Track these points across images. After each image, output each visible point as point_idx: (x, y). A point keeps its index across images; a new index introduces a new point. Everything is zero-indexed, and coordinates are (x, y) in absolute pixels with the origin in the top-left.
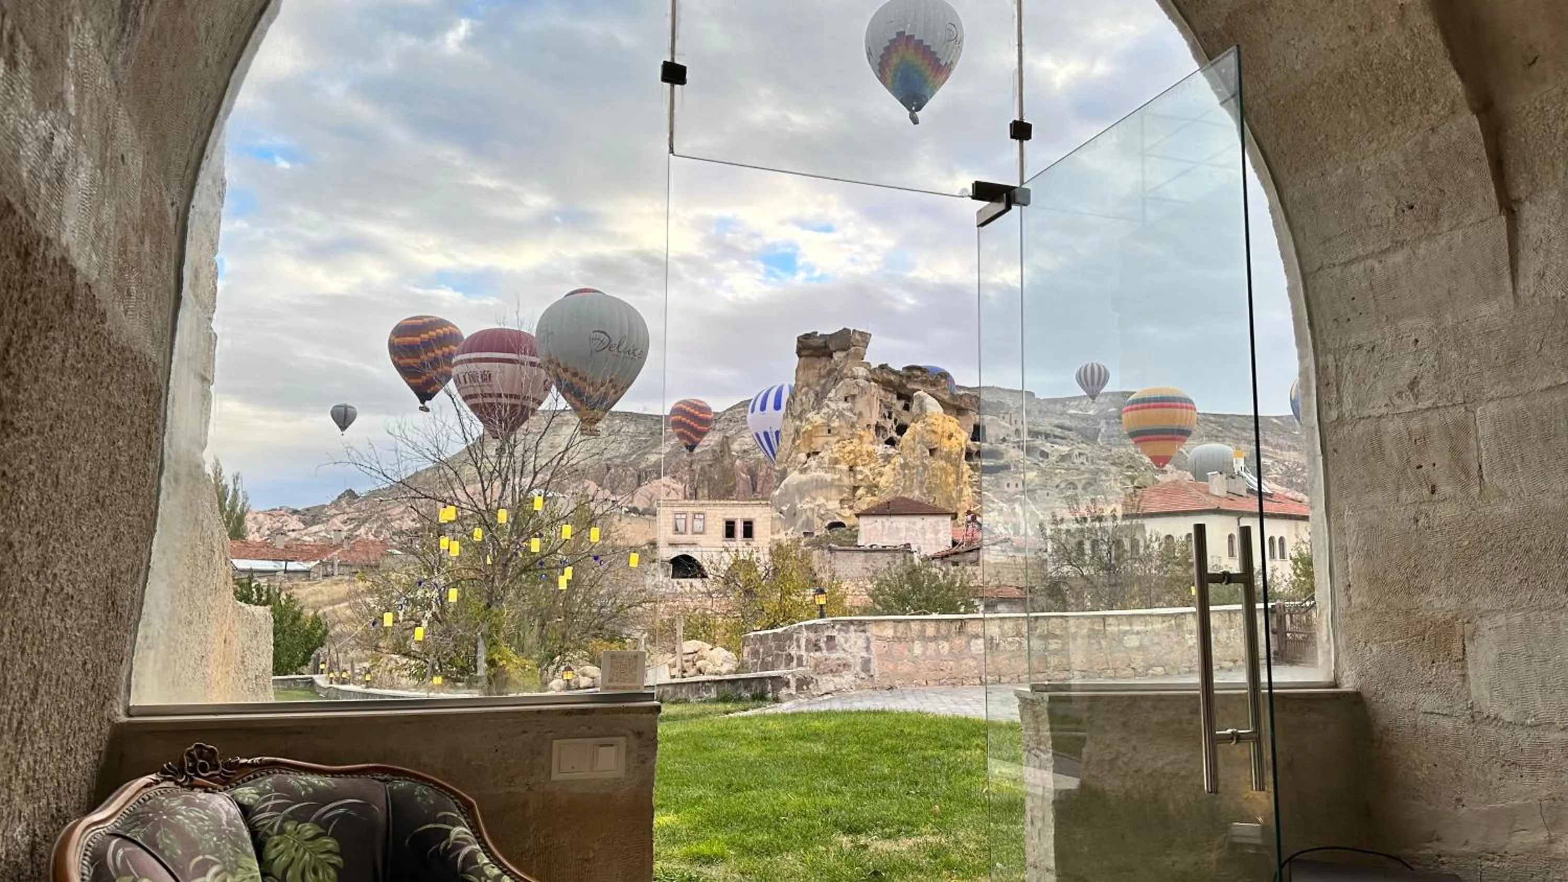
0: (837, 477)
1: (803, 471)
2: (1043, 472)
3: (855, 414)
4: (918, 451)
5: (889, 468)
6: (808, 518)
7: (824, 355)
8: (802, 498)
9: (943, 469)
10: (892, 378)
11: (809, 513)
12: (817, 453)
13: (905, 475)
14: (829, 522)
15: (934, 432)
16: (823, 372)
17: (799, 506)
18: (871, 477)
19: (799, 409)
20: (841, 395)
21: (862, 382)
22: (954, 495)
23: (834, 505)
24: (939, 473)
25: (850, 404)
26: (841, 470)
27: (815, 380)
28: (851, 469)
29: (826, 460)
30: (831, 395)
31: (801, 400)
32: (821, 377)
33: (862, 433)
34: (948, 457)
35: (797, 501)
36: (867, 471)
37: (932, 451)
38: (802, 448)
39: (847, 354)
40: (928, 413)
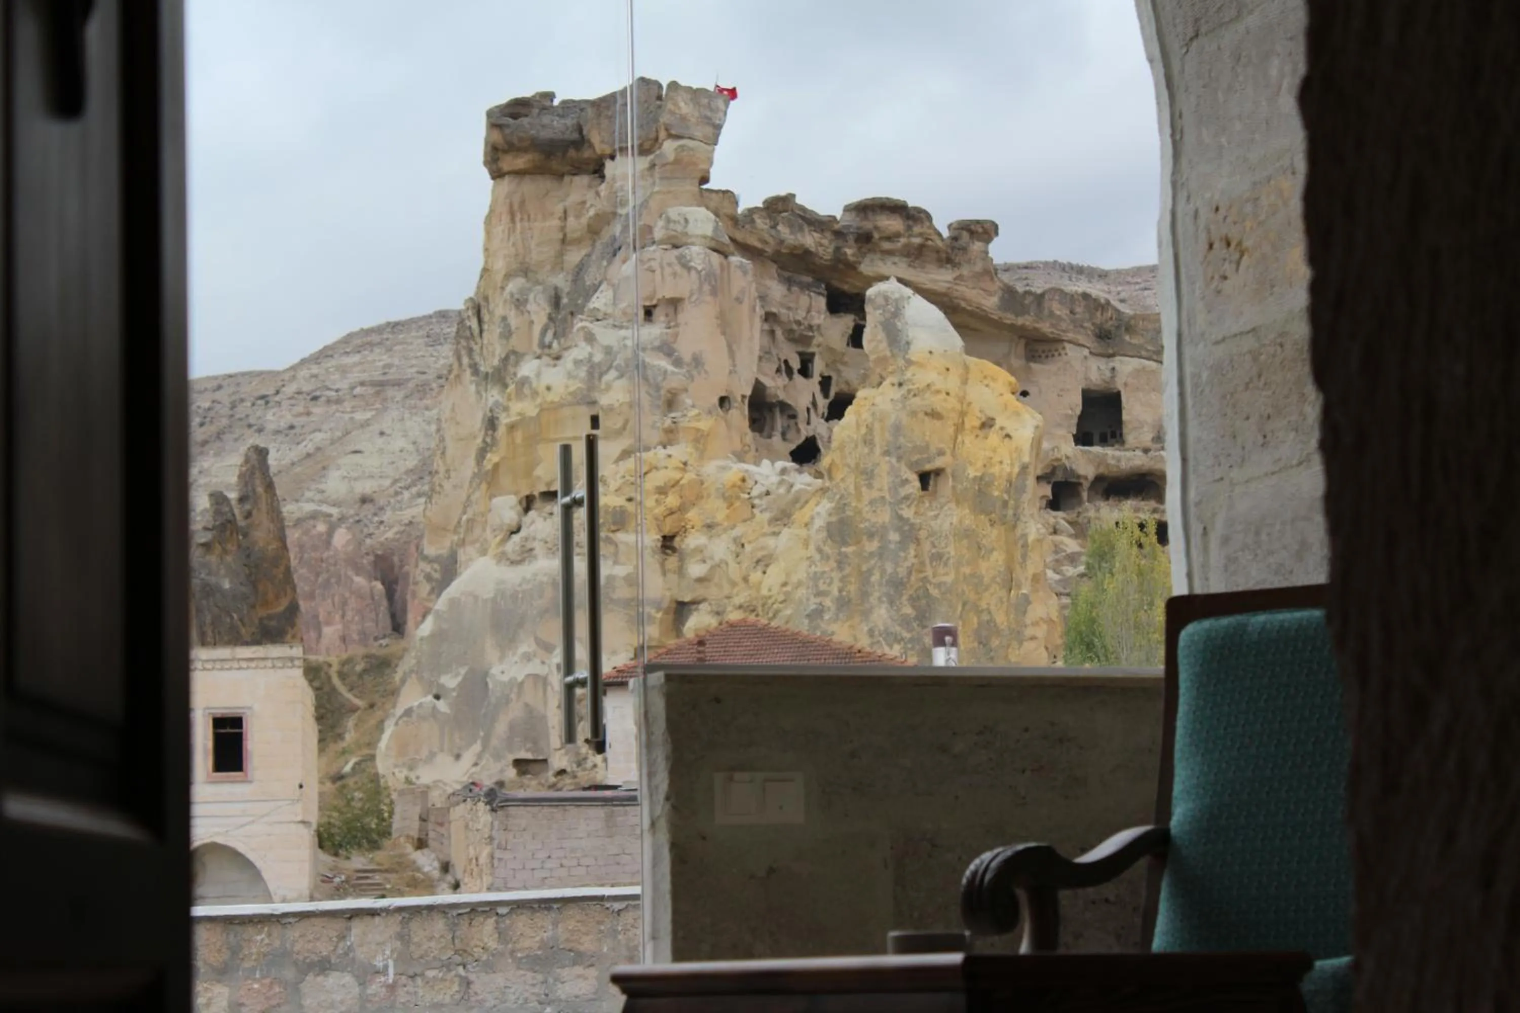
1: (510, 557)
3: (678, 363)
4: (883, 481)
5: (790, 538)
7: (577, 169)
8: (506, 643)
9: (963, 536)
10: (809, 240)
12: (554, 494)
13: (841, 560)
15: (934, 415)
16: (575, 225)
17: (495, 670)
18: (734, 571)
19: (499, 351)
20: (632, 300)
21: (704, 259)
22: (1000, 618)
24: (951, 551)
25: (661, 330)
27: (549, 252)
28: (668, 543)
30: (600, 301)
31: (504, 319)
32: (568, 241)
33: (705, 424)
34: (980, 497)
36: (719, 551)
37: (925, 479)
38: (505, 480)
39: (653, 166)
40: (915, 353)
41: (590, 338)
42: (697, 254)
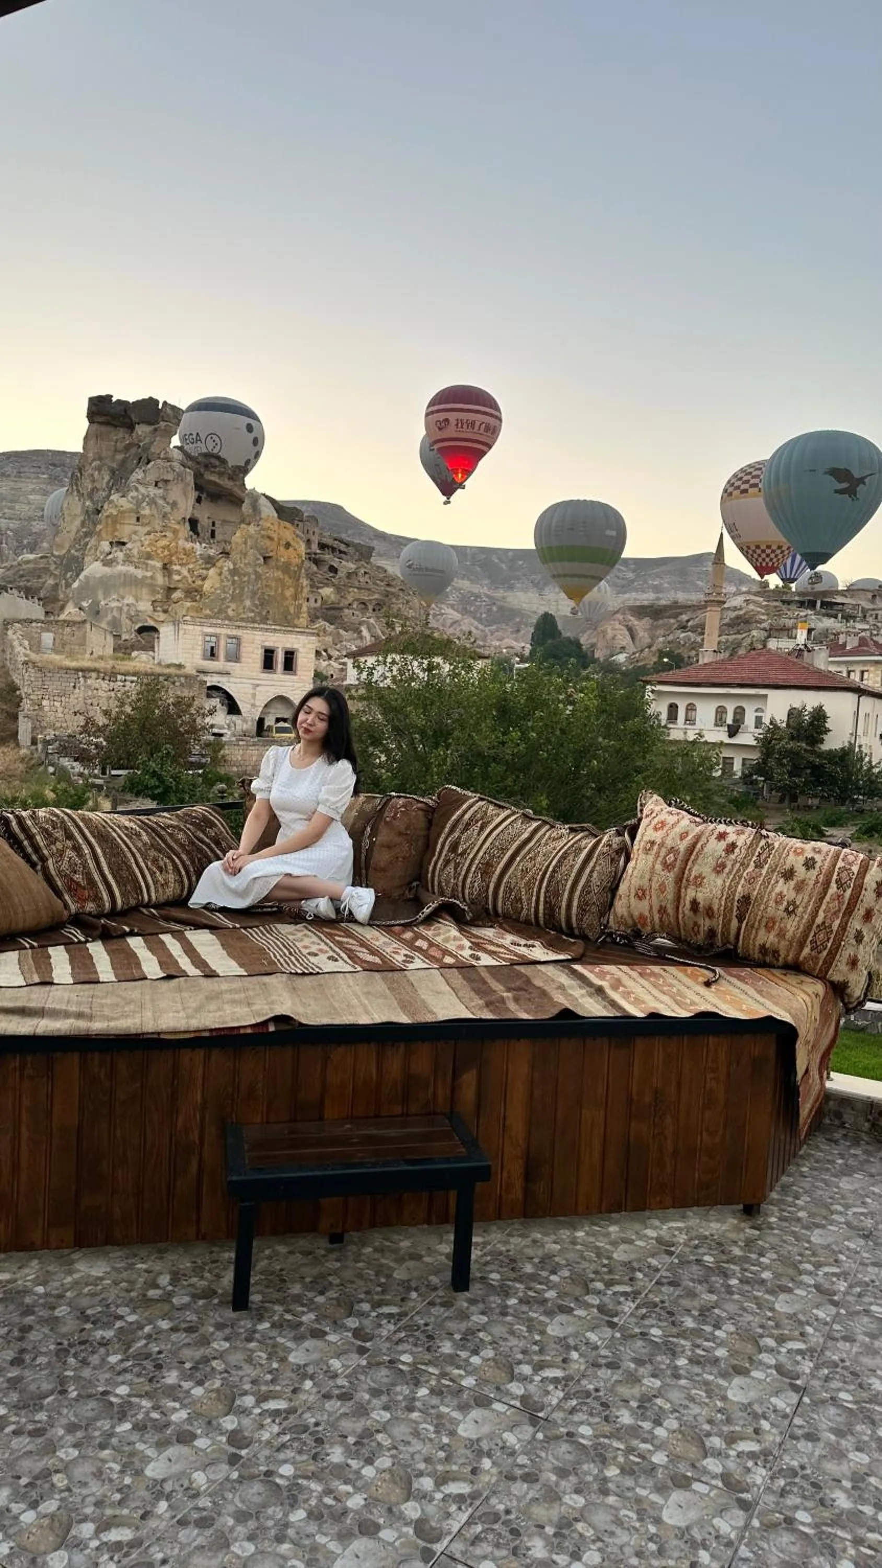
0: (149, 574)
1: (107, 563)
2: (338, 589)
3: (168, 504)
4: (250, 558)
5: (212, 572)
6: (114, 617)
7: (123, 425)
8: (106, 594)
9: (279, 580)
11: (115, 613)
12: (124, 544)
13: (234, 582)
14: (139, 625)
15: (270, 538)
16: (120, 446)
17: (103, 603)
18: (190, 580)
19: (90, 487)
20: (151, 478)
21: (178, 468)
22: (292, 610)
23: (145, 606)
24: (273, 584)
25: (161, 491)
26: (154, 567)
27: (110, 453)
28: (165, 567)
29: (135, 552)
30: (138, 475)
32: (116, 451)
33: (177, 527)
34: (286, 568)
35: (100, 596)
36: (185, 572)
37: (266, 559)
38: (104, 535)
39: (156, 430)
40: (263, 515)
41: (137, 489)
42: (176, 464)
